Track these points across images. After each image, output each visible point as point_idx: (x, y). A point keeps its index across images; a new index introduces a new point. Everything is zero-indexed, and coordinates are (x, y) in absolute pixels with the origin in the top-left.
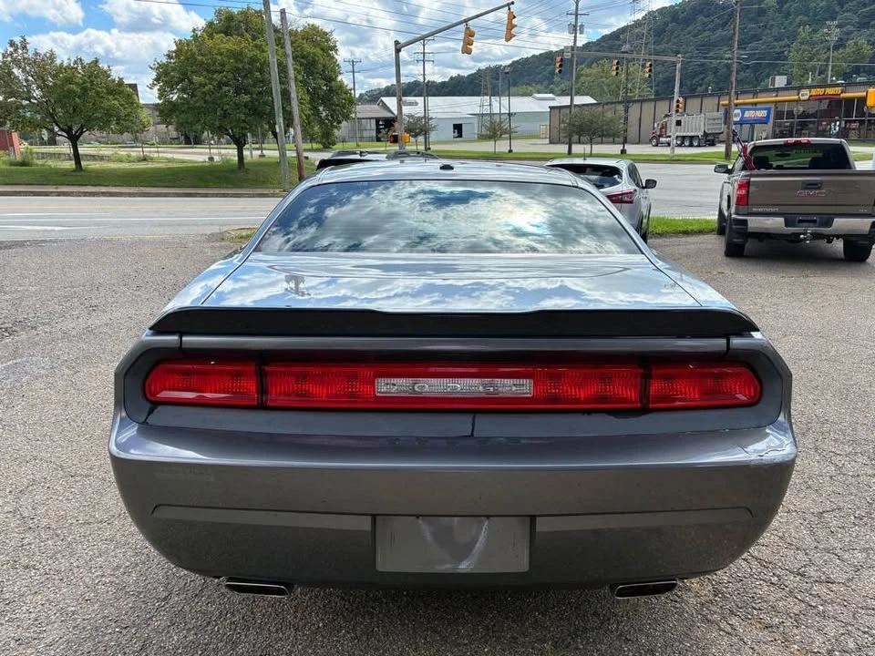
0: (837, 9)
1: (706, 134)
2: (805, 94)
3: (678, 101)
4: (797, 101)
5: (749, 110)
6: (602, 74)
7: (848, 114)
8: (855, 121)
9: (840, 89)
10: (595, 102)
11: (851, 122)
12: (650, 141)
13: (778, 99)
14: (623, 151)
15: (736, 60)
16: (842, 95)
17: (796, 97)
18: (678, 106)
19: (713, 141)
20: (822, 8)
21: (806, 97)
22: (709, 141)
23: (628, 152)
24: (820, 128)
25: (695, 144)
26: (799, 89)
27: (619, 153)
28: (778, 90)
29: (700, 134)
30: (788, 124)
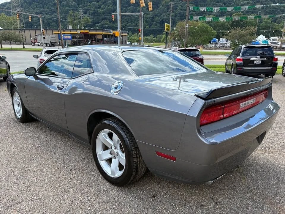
0: (77, 6)
1: (51, 43)
2: (79, 32)
3: (43, 31)
4: (76, 34)
5: (65, 35)
6: (2, 19)
7: (91, 38)
8: (94, 41)
9: (88, 31)
10: (2, 29)
11: (93, 41)
12: (31, 44)
13: (71, 33)
14: (24, 47)
15: (60, 19)
16: (89, 33)
17: (76, 33)
18: (43, 32)
19: (54, 45)
20: (73, 5)
21: (79, 33)
22: (52, 45)
23: (26, 48)
24: (85, 42)
25: (48, 45)
26: (77, 30)
27: (22, 48)
28: (70, 30)
29: (49, 42)
30: (75, 41)
